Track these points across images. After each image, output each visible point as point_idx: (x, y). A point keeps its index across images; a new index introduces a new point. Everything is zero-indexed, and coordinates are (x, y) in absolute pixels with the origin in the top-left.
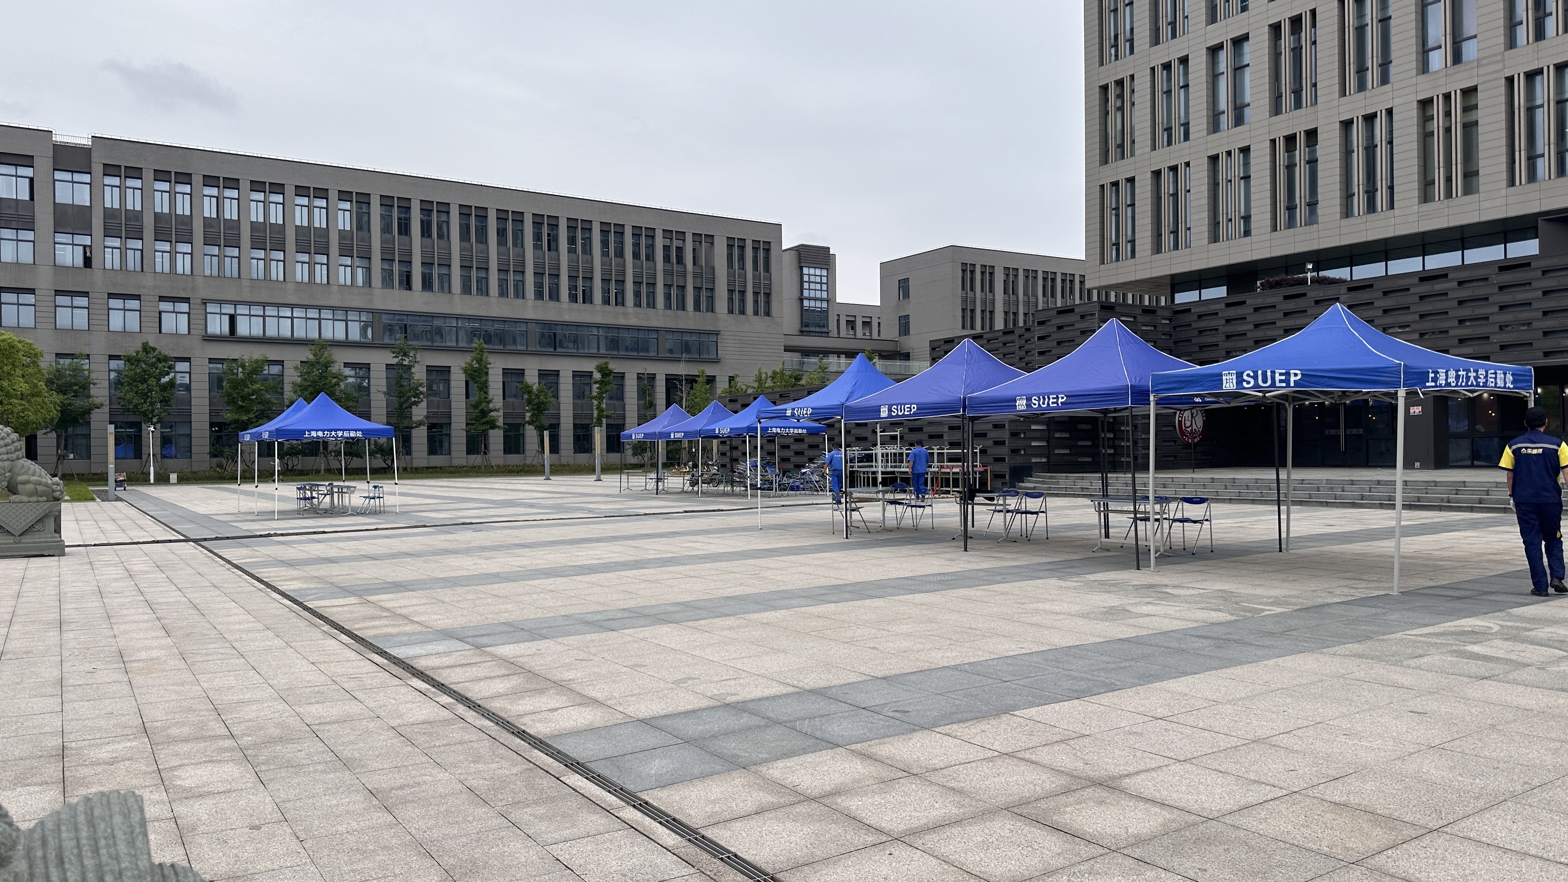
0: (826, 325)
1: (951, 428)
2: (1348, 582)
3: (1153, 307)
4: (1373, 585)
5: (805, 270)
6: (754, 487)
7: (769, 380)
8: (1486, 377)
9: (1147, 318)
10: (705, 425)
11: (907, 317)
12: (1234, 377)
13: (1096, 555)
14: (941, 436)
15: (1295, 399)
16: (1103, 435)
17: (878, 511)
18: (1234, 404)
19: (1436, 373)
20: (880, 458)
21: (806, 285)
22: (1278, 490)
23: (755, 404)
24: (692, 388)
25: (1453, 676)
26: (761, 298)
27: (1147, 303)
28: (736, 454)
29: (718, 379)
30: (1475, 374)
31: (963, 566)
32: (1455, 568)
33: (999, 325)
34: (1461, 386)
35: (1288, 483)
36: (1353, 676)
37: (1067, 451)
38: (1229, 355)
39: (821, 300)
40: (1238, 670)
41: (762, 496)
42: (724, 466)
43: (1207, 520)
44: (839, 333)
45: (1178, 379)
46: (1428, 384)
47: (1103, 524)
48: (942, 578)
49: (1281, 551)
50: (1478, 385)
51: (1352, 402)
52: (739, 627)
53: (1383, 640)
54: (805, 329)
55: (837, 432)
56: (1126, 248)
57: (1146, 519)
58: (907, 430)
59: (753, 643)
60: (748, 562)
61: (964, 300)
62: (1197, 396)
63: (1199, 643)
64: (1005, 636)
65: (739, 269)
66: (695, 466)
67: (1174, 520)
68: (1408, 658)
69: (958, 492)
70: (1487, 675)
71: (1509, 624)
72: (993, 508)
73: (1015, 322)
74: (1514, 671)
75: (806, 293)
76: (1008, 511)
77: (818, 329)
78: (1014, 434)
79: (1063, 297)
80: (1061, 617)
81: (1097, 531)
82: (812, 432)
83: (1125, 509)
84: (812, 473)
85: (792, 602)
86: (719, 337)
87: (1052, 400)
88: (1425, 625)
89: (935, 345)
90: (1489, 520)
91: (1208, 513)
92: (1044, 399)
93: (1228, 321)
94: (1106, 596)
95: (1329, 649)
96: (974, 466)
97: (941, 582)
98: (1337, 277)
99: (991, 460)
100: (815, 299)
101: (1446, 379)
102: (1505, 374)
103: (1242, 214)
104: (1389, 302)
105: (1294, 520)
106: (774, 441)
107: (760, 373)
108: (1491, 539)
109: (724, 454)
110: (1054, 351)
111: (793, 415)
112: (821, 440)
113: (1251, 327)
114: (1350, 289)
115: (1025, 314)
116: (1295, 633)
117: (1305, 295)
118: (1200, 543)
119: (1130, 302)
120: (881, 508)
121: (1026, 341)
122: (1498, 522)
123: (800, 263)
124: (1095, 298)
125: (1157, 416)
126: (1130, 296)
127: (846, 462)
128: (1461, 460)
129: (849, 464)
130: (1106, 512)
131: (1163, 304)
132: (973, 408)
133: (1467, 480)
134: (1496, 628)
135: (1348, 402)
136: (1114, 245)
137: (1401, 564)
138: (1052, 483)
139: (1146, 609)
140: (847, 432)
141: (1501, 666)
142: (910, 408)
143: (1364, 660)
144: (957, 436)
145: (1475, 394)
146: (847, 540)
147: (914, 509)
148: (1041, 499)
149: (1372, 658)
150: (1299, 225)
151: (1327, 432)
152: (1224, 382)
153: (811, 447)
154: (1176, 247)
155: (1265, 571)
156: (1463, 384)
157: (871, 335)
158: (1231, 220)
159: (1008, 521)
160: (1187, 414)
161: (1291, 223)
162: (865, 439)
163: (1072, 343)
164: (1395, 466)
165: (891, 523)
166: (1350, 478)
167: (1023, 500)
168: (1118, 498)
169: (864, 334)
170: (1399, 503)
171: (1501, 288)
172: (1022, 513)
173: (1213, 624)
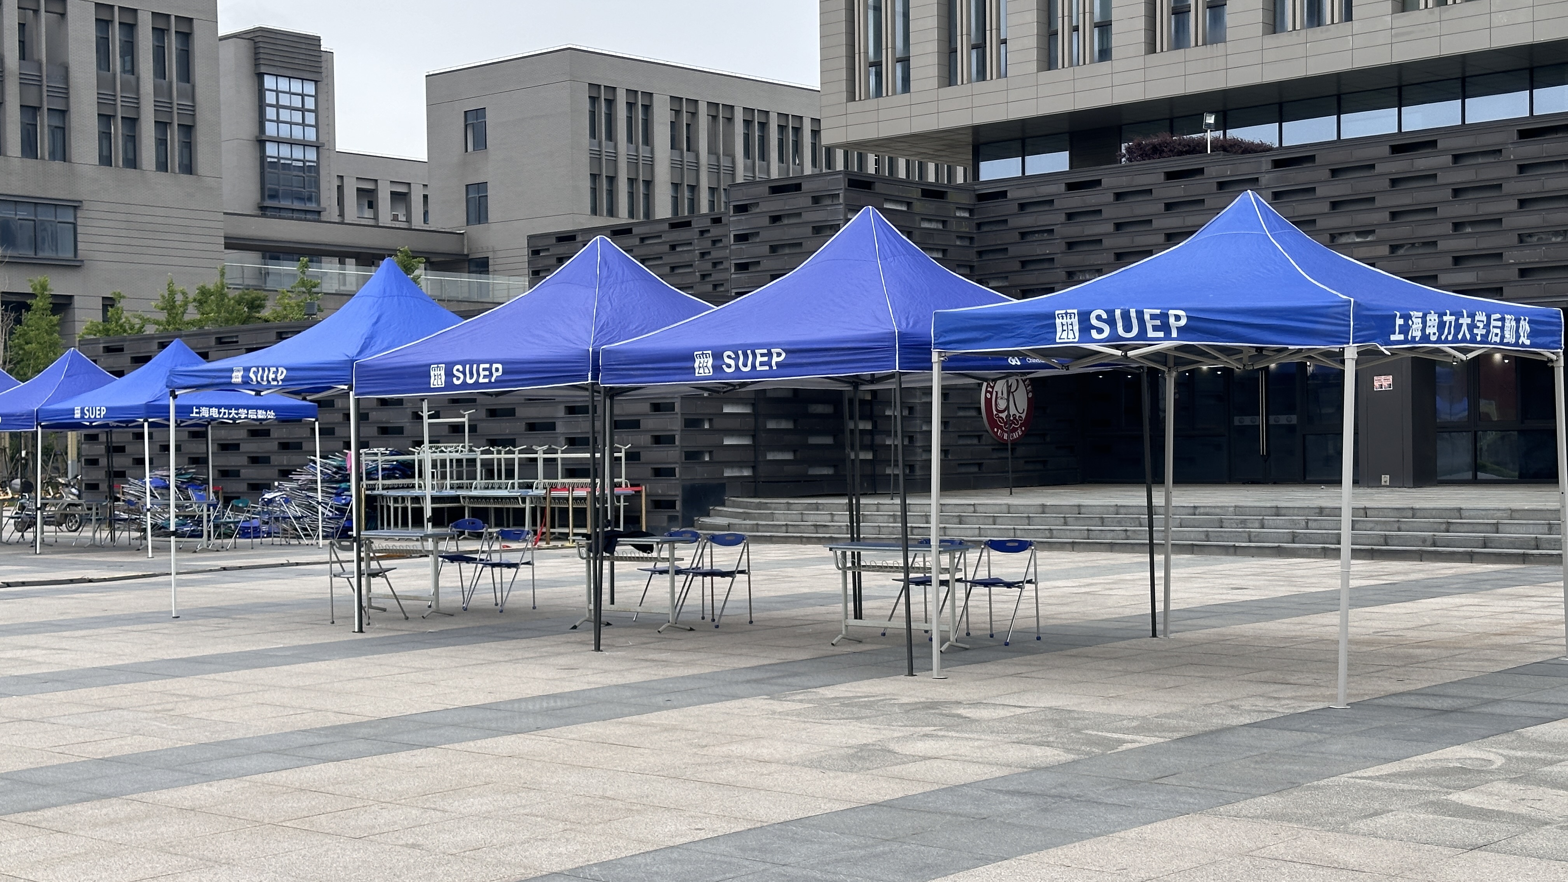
0: (313, 196)
1: (571, 410)
2: (1266, 688)
3: (943, 186)
4: (1305, 692)
5: (269, 82)
6: (160, 530)
7: (191, 308)
8: (1487, 325)
9: (930, 207)
10: (50, 401)
11: (482, 187)
12: (1075, 320)
13: (838, 650)
14: (551, 426)
15: (1178, 362)
16: (851, 425)
17: (424, 576)
18: (1075, 370)
19: (1407, 317)
20: (428, 469)
21: (271, 113)
22: (1151, 526)
23: (162, 361)
24: (18, 321)
25: (1427, 847)
26: (174, 136)
27: (931, 178)
28: (120, 462)
29: (77, 302)
30: (1469, 321)
31: (592, 679)
32: (1439, 660)
33: (663, 209)
34: (1446, 341)
35: (1166, 513)
36: (1265, 852)
37: (789, 456)
38: (1072, 277)
39: (305, 144)
40: (1075, 851)
41: (179, 550)
42: (93, 487)
43: (1030, 582)
44: (342, 214)
45: (980, 323)
46: (1393, 338)
47: (850, 592)
48: (552, 704)
49: (1154, 635)
50: (1473, 340)
51: (1281, 366)
52: (129, 819)
53: (1317, 788)
54: (268, 203)
55: (339, 417)
56: (892, 73)
57: (925, 582)
58: (483, 414)
59: (161, 849)
60: (150, 685)
61: (596, 158)
62: (1014, 354)
63: (1010, 805)
64: (668, 809)
65: (124, 71)
66: (28, 487)
67: (976, 583)
68: (1357, 818)
69: (583, 535)
70: (1481, 842)
71: (1519, 754)
72: (651, 565)
73: (693, 204)
74: (1523, 833)
75: (271, 129)
76: (679, 572)
77: (297, 205)
78: (692, 423)
79: (781, 159)
80: (773, 767)
81: (840, 607)
82: (287, 417)
83: (890, 563)
84: (287, 501)
85: (246, 763)
86: (79, 214)
87: (759, 359)
88: (1387, 760)
89: (540, 244)
90: (1499, 576)
91: (1032, 570)
92: (746, 356)
93: (1070, 216)
94: (854, 726)
95: (1229, 807)
96: (614, 485)
97: (548, 713)
98: (1257, 141)
99: (648, 473)
100: (292, 143)
101: (1423, 330)
102: (1518, 321)
103: (1097, 18)
104: (1340, 189)
105: (1180, 579)
106: (204, 435)
107: (172, 293)
108: (1498, 609)
109: (92, 462)
110: (766, 264)
111: (246, 382)
112: (306, 433)
113: (1110, 228)
114: (1278, 164)
115: (712, 190)
116: (1173, 780)
117: (1200, 171)
118: (1019, 624)
119: (902, 174)
120: (430, 571)
121: (714, 242)
122: (1511, 579)
123: (257, 65)
124: (840, 166)
125: (945, 394)
126: (902, 163)
127: (359, 479)
128: (1458, 471)
129: (365, 482)
130: (857, 569)
131: (960, 180)
132: (610, 370)
133: (1463, 506)
134: (1499, 762)
135: (1273, 366)
136: (871, 65)
137: (1350, 654)
138: (761, 517)
139: (922, 747)
140: (362, 417)
141: (1504, 826)
142: (490, 370)
143: (1285, 824)
144: (581, 426)
145: (1471, 356)
146: (360, 636)
147: (497, 570)
148: (740, 548)
149: (1298, 820)
150: (1193, 43)
151: (1237, 421)
152: (1059, 329)
153: (285, 446)
154: (982, 75)
155: (1126, 672)
156: (1450, 338)
157: (408, 220)
158: (1076, 29)
159: (678, 590)
160: (1000, 386)
161: (1179, 41)
162: (399, 431)
163: (797, 250)
164: (1339, 482)
165: (451, 599)
166: (1274, 504)
167: (707, 551)
168: (878, 544)
169: (395, 218)
170: (1346, 547)
171: (1522, 168)
172: (705, 574)
173: (1036, 769)
